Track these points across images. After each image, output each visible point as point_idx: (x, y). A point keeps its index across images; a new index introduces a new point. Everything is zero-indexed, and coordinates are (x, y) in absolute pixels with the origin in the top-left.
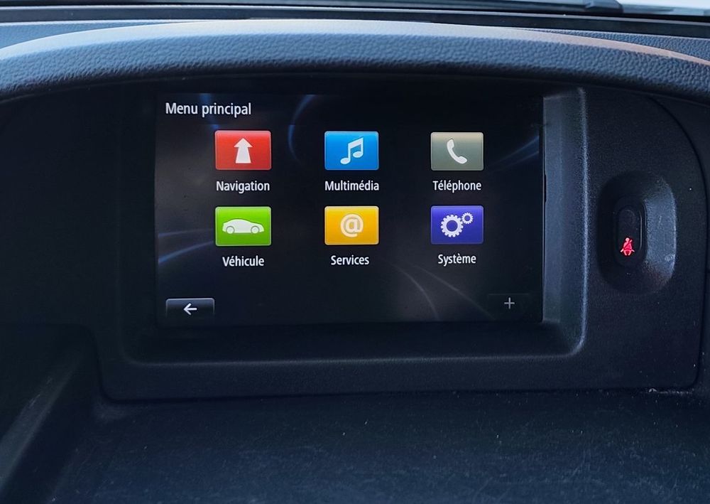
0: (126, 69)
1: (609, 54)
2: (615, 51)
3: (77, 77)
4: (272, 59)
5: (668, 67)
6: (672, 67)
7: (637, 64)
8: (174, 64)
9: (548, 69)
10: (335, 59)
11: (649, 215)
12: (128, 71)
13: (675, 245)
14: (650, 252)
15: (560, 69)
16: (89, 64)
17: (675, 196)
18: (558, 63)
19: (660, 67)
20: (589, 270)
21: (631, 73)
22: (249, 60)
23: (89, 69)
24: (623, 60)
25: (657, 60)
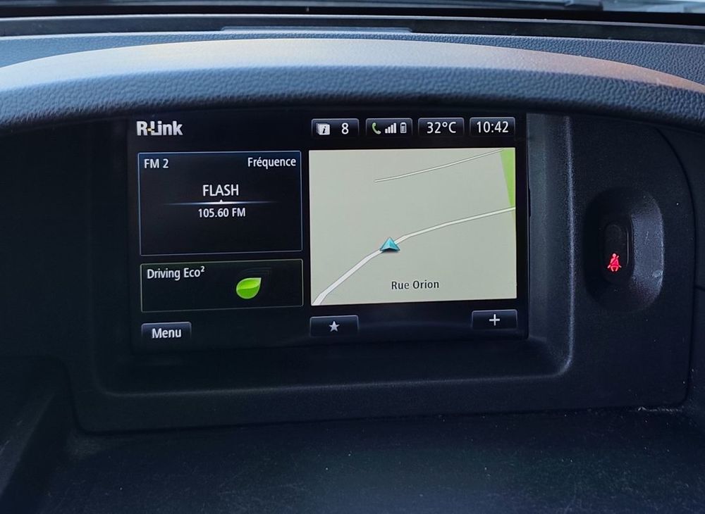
0: (92, 108)
1: (596, 82)
2: (602, 79)
3: (40, 117)
4: (245, 94)
5: (656, 95)
6: (661, 94)
7: (625, 92)
8: (142, 101)
9: (533, 99)
10: (312, 93)
11: (636, 230)
12: (94, 110)
13: (663, 261)
14: (636, 268)
15: (545, 100)
16: (53, 103)
17: (662, 212)
18: (543, 92)
19: (648, 95)
20: (577, 287)
21: (619, 102)
22: (221, 96)
23: (53, 109)
24: (611, 88)
25: (645, 87)
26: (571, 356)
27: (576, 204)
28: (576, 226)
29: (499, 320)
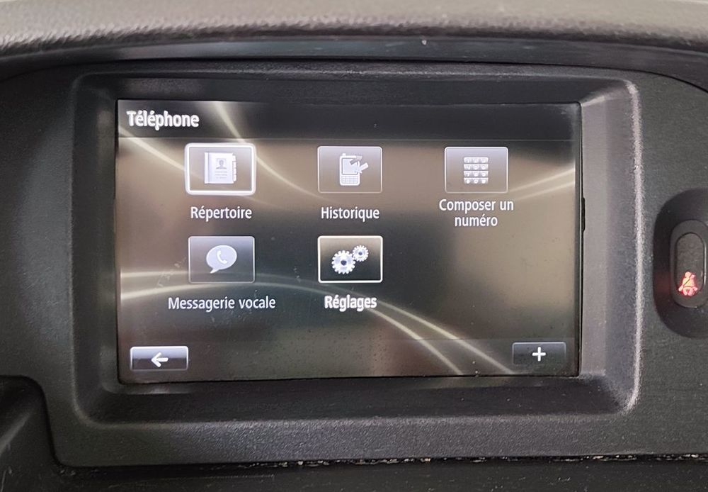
26: (636, 392)
27: (646, 207)
28: (645, 233)
29: (544, 354)
